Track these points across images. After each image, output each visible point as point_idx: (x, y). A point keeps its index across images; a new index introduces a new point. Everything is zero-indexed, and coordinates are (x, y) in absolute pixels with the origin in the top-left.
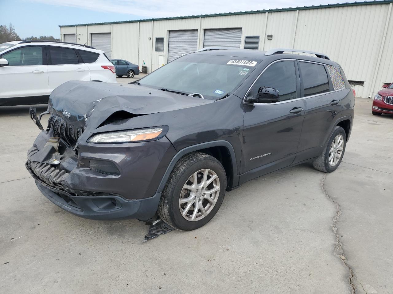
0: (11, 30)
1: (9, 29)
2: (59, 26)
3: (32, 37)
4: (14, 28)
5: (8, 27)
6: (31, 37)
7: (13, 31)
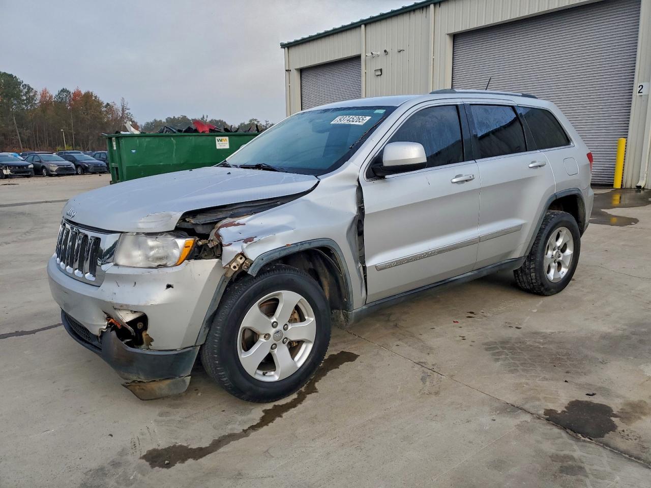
0: (123, 110)
1: (121, 109)
2: (283, 46)
3: (155, 120)
4: (128, 107)
5: (118, 106)
6: (153, 120)
7: (127, 111)
